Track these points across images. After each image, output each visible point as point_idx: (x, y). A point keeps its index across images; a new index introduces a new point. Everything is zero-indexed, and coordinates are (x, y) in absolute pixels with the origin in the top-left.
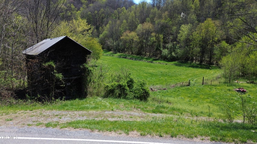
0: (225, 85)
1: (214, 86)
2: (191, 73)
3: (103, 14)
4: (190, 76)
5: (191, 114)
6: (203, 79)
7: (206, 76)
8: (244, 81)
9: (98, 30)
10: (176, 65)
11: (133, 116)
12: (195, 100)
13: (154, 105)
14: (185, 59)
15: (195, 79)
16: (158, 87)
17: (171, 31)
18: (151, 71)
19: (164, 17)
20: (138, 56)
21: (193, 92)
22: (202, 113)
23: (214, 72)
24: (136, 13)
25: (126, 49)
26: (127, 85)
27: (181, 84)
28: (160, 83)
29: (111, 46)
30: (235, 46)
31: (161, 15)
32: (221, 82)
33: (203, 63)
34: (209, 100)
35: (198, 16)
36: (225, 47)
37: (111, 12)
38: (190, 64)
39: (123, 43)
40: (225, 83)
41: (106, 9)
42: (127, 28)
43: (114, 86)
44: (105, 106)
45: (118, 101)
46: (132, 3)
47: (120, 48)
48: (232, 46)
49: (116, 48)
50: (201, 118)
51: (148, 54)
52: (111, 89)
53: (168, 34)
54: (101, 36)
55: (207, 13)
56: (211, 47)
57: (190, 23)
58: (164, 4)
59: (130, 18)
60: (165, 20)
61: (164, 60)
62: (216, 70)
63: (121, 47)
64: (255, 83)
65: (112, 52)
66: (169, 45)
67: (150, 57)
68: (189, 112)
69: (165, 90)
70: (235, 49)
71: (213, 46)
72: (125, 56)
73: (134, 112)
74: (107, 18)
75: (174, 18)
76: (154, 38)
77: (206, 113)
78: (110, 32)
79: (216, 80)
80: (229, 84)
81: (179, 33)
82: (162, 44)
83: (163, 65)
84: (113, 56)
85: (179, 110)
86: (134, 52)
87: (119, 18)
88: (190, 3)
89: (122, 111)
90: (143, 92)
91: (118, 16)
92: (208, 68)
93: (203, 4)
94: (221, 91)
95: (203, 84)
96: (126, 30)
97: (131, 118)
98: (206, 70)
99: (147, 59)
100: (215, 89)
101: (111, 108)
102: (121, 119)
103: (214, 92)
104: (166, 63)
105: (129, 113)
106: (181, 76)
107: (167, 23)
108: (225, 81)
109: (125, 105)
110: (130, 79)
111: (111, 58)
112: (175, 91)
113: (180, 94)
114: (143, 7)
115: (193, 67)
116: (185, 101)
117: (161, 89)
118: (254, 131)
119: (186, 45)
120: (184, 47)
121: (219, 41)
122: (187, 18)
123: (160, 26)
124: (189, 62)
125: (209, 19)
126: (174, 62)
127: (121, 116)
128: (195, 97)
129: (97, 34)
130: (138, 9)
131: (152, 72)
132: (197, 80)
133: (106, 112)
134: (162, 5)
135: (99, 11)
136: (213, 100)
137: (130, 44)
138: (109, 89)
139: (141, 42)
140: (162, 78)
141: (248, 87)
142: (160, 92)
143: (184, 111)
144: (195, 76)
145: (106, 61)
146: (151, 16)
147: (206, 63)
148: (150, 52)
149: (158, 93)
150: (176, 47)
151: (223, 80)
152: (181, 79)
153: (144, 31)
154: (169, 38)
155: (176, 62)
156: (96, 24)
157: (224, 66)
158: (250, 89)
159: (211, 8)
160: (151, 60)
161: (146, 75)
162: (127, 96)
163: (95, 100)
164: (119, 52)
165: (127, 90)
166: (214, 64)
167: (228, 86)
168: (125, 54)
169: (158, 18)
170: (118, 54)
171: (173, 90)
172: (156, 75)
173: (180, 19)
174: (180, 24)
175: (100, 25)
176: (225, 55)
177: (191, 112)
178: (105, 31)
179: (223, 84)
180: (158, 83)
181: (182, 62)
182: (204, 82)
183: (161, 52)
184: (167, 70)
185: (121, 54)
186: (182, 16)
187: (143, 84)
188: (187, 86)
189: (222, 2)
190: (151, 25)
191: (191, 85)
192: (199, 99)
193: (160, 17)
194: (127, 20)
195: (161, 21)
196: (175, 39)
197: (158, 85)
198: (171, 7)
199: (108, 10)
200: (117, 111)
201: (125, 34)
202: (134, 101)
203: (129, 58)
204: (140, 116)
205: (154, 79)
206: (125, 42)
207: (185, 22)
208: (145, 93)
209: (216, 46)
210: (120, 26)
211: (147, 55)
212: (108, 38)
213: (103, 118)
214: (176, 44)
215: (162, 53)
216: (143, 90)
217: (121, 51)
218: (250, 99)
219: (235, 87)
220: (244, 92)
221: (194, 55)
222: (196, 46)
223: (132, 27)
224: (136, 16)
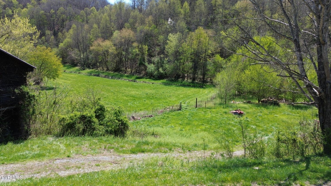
0: (221, 107)
1: (209, 109)
2: (182, 94)
3: (63, 15)
4: (182, 98)
5: (182, 149)
6: (197, 101)
7: (200, 97)
8: (240, 101)
9: (57, 37)
10: (165, 84)
11: (101, 163)
12: (188, 128)
13: (135, 141)
14: (175, 77)
15: (187, 101)
16: (142, 114)
17: (157, 41)
18: (133, 92)
19: (147, 22)
20: (116, 73)
21: (185, 117)
22: (195, 145)
23: (209, 91)
24: (111, 16)
25: (98, 64)
26: (94, 115)
27: (171, 108)
28: (145, 108)
29: (77, 59)
30: (230, 60)
31: (144, 21)
32: (217, 104)
33: (196, 81)
34: (203, 127)
35: (188, 23)
36: (219, 62)
37: (76, 13)
38: (182, 83)
39: (94, 56)
40: (220, 104)
41: (68, 9)
42: (100, 35)
43: (75, 118)
44: (57, 151)
45: (80, 140)
46: (106, 3)
47: (89, 62)
48: (227, 60)
49: (85, 62)
50: (195, 153)
51: (129, 70)
52: (69, 123)
53: (153, 44)
54: (61, 45)
55: (198, 20)
56: (204, 62)
57: (180, 32)
58: (147, 7)
59: (103, 21)
60: (150, 26)
61: (150, 78)
62: (210, 89)
63: (91, 61)
64: (251, 103)
65: (79, 68)
66: (156, 59)
67: (132, 74)
68: (180, 147)
69: (152, 117)
70: (230, 64)
71: (206, 60)
72: (97, 73)
73: (104, 155)
74: (70, 20)
75: (160, 24)
76: (137, 50)
77: (201, 145)
78: (74, 39)
79: (211, 101)
80: (225, 105)
81: (167, 44)
82: (146, 58)
83: (148, 84)
84: (79, 73)
85: (167, 145)
86: (110, 68)
87: (87, 22)
88: (179, 7)
89: (84, 156)
90: (120, 124)
91: (86, 18)
92: (201, 87)
93: (194, 9)
94: (217, 114)
95: (196, 107)
96: (97, 37)
97: (97, 166)
98: (199, 89)
99: (127, 76)
100: (210, 112)
101: (67, 154)
102: (81, 169)
103: (209, 116)
104: (153, 81)
105: (95, 158)
106: (170, 98)
107: (151, 30)
108: (221, 102)
109: (90, 145)
110: (100, 106)
111: (77, 76)
112: (163, 118)
113: (170, 122)
114: (120, 9)
115: (184, 86)
116: (175, 131)
117: (146, 117)
118: (257, 168)
119: (175, 60)
120: (174, 62)
121: (213, 54)
122: (176, 25)
123: (143, 34)
124: (180, 80)
125: (201, 27)
126: (162, 81)
127: (83, 164)
128: (188, 124)
129: (55, 43)
130: (113, 10)
131: (134, 94)
132: (190, 102)
133: (57, 161)
134: (144, 8)
135: (58, 10)
136: (208, 126)
137: (104, 57)
138: (67, 122)
139: (119, 54)
140: (147, 101)
141: (245, 108)
142: (144, 121)
143: (174, 146)
144: (187, 97)
145: (70, 80)
146: (131, 20)
147: (200, 81)
148: (132, 68)
149: (142, 123)
150: (163, 62)
151: (218, 101)
152: (170, 101)
153: (123, 40)
154: (155, 50)
155: (165, 81)
156: (54, 28)
157: (219, 84)
158: (247, 111)
159: (202, 15)
160: (133, 78)
161: (127, 99)
162: (94, 132)
163: (41, 143)
164: (89, 68)
165: (95, 123)
166: (208, 82)
167: (224, 108)
168: (97, 71)
169: (140, 24)
170: (88, 70)
171: (161, 117)
172: (140, 98)
173: (168, 27)
174: (167, 33)
175: (59, 29)
176: (219, 71)
177: (183, 147)
178: (67, 39)
179: (219, 106)
180: (142, 108)
181: (172, 81)
182: (197, 105)
183: (146, 67)
184: (153, 91)
185: (91, 70)
186: (169, 23)
187: (119, 113)
188: (178, 110)
189: (214, 8)
190: (131, 32)
191: (182, 110)
192: (192, 127)
193: (143, 23)
194: (98, 24)
195: (144, 28)
196: (162, 52)
197: (143, 111)
198: (156, 11)
199: (70, 9)
200: (77, 156)
201: (96, 43)
202: (104, 138)
203: (103, 76)
204: (112, 160)
205: (137, 103)
206: (97, 54)
207: (174, 30)
208: (122, 125)
209: (209, 61)
210: (88, 31)
211: (128, 72)
212: (72, 49)
213: (49, 173)
214: (164, 58)
215: (147, 69)
216: (119, 121)
217: (92, 66)
218: (248, 122)
219: (231, 109)
220: (241, 114)
221: (186, 72)
222: (187, 60)
223: (107, 35)
224: (111, 19)
